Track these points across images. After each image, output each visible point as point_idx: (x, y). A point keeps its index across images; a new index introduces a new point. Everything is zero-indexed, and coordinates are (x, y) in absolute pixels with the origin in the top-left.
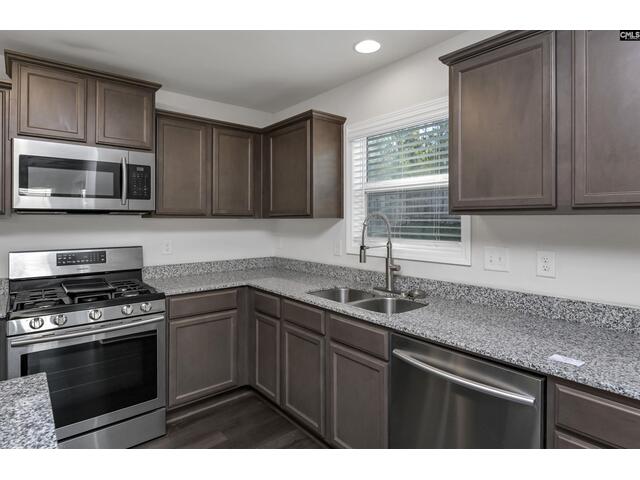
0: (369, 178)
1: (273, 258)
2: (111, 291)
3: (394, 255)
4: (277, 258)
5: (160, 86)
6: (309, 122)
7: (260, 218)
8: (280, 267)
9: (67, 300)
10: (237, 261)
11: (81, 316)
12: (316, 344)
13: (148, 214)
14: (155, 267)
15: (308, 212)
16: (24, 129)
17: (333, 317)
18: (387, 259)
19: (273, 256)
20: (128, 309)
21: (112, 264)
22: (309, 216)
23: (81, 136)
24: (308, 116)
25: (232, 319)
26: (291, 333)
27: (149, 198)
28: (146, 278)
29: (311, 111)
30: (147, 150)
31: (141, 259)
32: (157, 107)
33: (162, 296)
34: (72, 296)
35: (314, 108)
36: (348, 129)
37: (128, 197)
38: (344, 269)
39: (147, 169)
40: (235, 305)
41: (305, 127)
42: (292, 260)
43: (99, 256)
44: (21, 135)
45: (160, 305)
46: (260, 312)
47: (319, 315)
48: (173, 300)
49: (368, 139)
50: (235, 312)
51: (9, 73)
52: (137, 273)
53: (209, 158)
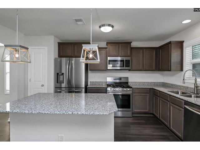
0: (193, 58)
1: (162, 83)
2: (122, 85)
3: (197, 83)
4: (163, 83)
5: (132, 42)
6: (170, 44)
7: (157, 71)
8: (164, 85)
9: (115, 86)
10: (151, 82)
11: (117, 89)
12: (167, 103)
13: (129, 70)
14: (131, 82)
15: (170, 69)
16: (109, 55)
17: (171, 97)
18: (195, 84)
19: (163, 82)
20: (125, 89)
21: (123, 81)
22: (170, 70)
23: (117, 55)
24: (170, 43)
25: (148, 96)
26: (162, 100)
27: (129, 67)
28: (129, 84)
29: (171, 41)
30: (129, 56)
31: (128, 80)
32: (131, 46)
33: (131, 88)
34: (116, 85)
35: (172, 40)
36: (184, 44)
37: (125, 67)
38: (183, 86)
39: (129, 60)
40: (149, 93)
41: (169, 46)
42: (168, 83)
43: (120, 79)
44: (109, 56)
45: (131, 89)
46: (155, 95)
47: (168, 96)
48: (134, 89)
49: (193, 46)
50: (148, 94)
51: (107, 45)
52: (127, 83)
53: (143, 56)
